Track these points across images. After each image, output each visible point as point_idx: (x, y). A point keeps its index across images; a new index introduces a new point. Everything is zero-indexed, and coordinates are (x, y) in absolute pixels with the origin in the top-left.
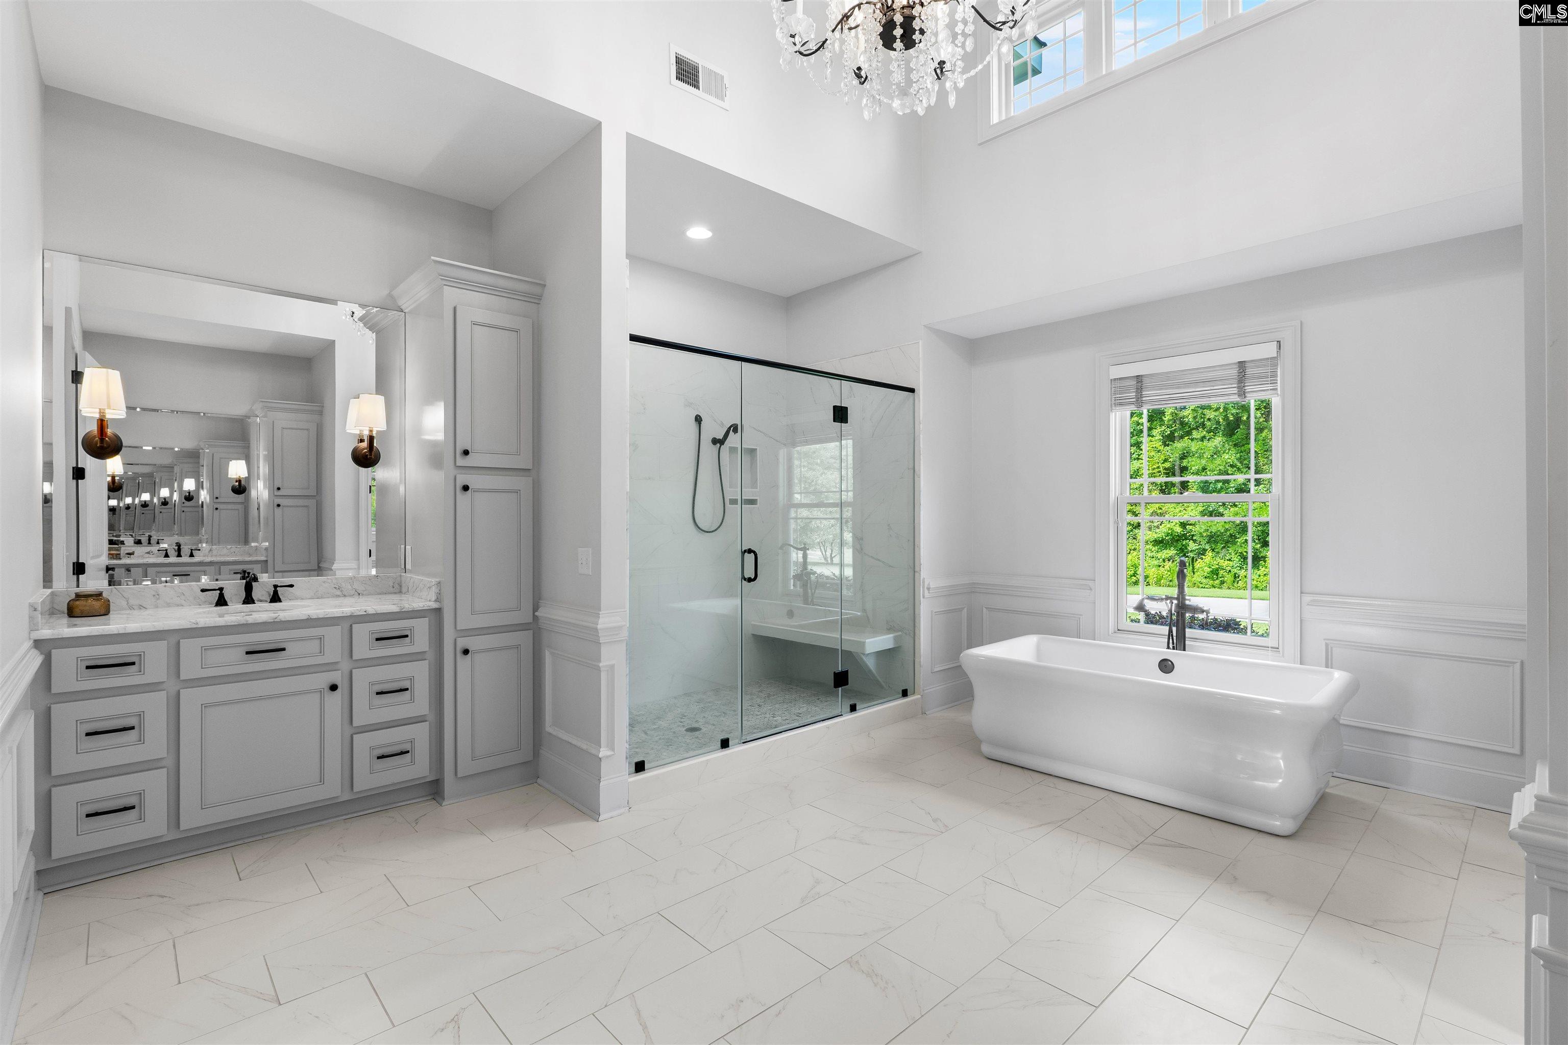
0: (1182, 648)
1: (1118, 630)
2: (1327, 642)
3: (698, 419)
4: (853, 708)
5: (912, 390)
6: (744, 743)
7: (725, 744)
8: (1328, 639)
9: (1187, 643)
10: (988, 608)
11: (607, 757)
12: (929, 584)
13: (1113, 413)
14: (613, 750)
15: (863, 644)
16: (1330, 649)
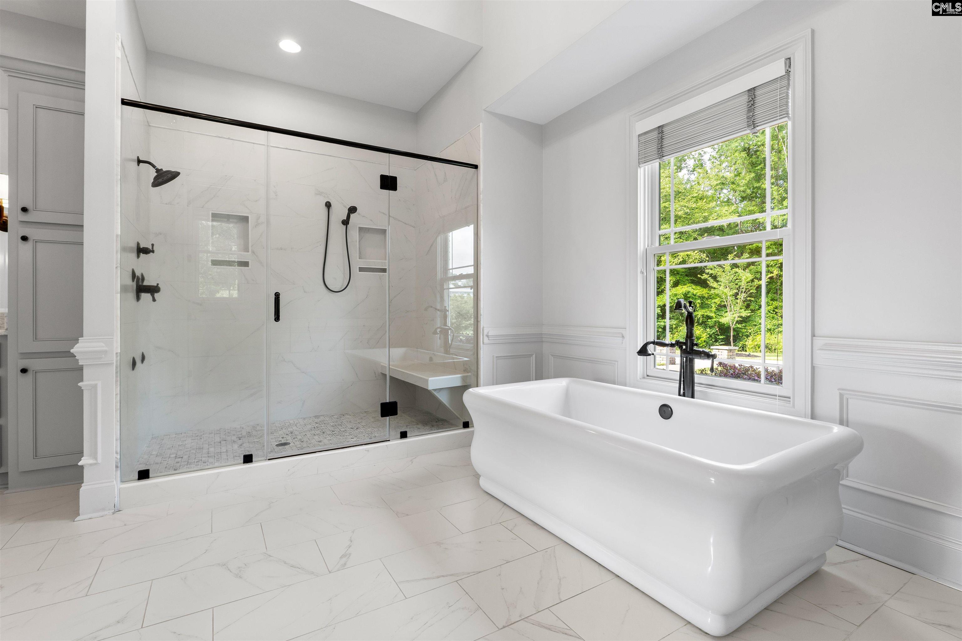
0: (690, 394)
1: (648, 376)
2: (841, 392)
3: (328, 205)
4: (404, 435)
5: (476, 167)
6: (269, 459)
7: (248, 459)
8: (843, 390)
9: (696, 388)
10: (553, 355)
11: (91, 465)
12: (488, 333)
13: (642, 169)
14: (96, 459)
15: (427, 381)
16: (845, 400)
